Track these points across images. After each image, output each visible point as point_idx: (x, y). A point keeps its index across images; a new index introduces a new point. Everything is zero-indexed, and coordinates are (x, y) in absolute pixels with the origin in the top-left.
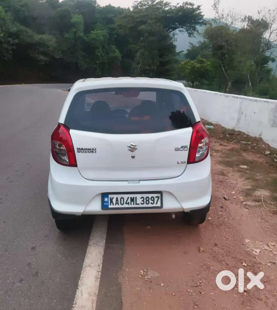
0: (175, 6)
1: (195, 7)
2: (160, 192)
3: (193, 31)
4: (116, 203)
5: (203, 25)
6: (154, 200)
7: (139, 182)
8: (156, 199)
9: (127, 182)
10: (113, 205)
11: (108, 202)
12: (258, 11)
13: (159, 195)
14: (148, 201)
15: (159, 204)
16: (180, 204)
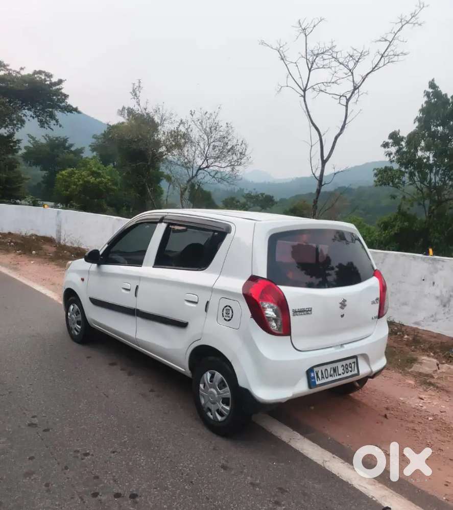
0: (18, 73)
1: (54, 80)
2: (355, 357)
3: (48, 119)
4: (323, 377)
5: (66, 112)
6: (351, 367)
7: (344, 347)
8: (353, 365)
9: (332, 349)
10: (320, 380)
11: (314, 377)
12: (191, 111)
13: (354, 360)
14: (347, 368)
15: (356, 372)
16: (371, 368)
